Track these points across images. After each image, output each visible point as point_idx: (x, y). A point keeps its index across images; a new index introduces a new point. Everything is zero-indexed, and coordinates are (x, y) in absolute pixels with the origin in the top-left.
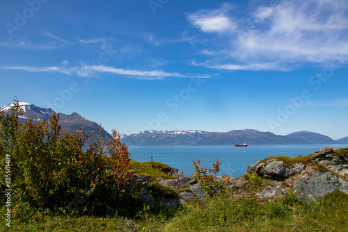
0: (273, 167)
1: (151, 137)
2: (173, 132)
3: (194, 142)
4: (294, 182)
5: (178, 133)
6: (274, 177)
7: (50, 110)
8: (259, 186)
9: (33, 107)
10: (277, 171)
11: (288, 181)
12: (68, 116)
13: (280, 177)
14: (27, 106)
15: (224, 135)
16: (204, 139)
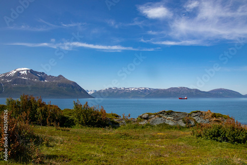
0: (145, 116)
1: (113, 92)
2: (129, 88)
3: (143, 96)
4: (150, 120)
5: (132, 89)
6: (145, 119)
7: (43, 73)
8: (140, 121)
9: (31, 71)
10: (146, 117)
11: (149, 120)
12: (56, 77)
13: (147, 119)
14: (27, 71)
15: (164, 91)
16: (150, 94)
